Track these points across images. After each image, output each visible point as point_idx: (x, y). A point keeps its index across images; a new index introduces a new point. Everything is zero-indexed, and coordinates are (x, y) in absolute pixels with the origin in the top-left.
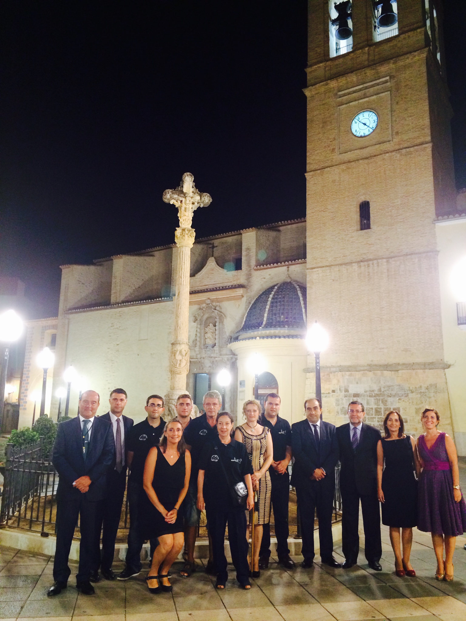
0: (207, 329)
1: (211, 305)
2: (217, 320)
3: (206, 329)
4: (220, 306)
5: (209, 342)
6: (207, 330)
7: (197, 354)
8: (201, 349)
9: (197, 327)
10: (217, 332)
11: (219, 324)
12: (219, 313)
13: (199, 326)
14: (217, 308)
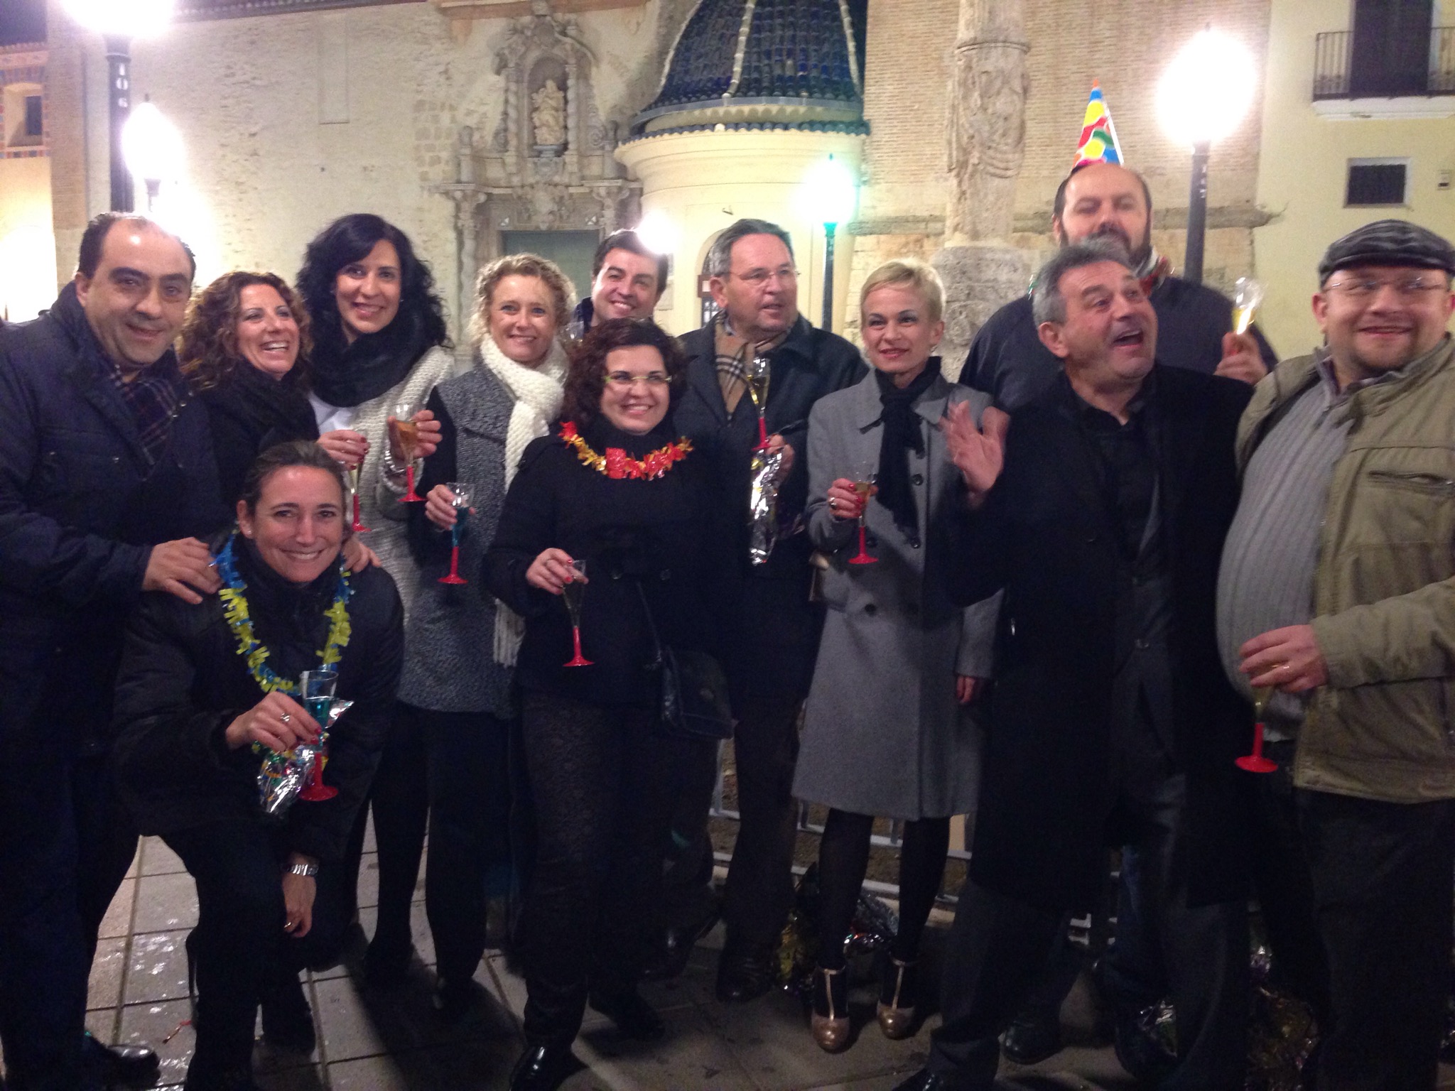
0: (539, 98)
1: (548, 18)
2: (571, 69)
3: (534, 95)
4: (577, 25)
5: (548, 137)
6: (540, 101)
7: (511, 174)
8: (523, 157)
9: (507, 90)
10: (571, 108)
11: (578, 83)
12: (578, 46)
13: (513, 87)
14: (571, 31)
